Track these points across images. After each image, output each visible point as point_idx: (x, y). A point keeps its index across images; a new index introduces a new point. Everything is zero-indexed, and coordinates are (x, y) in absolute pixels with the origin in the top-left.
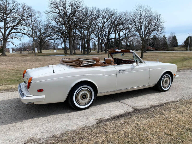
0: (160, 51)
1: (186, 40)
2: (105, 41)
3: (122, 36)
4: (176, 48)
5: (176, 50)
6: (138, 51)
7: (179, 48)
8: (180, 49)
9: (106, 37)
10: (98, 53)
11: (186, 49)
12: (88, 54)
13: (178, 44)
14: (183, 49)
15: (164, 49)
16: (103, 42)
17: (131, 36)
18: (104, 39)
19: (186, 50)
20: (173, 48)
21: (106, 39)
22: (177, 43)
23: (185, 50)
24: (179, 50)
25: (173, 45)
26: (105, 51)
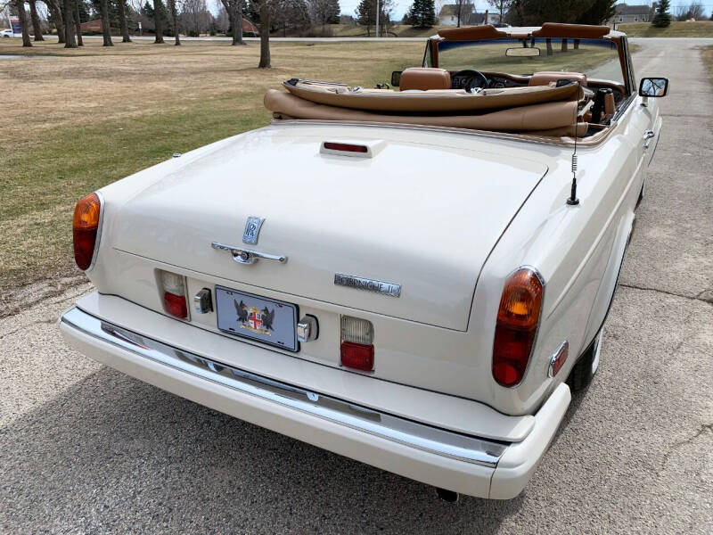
0: (285, 36)
4: (336, 28)
5: (336, 37)
6: (197, 36)
7: (345, 29)
8: (350, 32)
11: (369, 33)
13: (339, 11)
14: (358, 30)
15: (295, 28)
19: (369, 35)
20: (327, 27)
22: (336, 7)
23: (363, 35)
24: (346, 33)
25: (327, 16)
26: (57, 37)
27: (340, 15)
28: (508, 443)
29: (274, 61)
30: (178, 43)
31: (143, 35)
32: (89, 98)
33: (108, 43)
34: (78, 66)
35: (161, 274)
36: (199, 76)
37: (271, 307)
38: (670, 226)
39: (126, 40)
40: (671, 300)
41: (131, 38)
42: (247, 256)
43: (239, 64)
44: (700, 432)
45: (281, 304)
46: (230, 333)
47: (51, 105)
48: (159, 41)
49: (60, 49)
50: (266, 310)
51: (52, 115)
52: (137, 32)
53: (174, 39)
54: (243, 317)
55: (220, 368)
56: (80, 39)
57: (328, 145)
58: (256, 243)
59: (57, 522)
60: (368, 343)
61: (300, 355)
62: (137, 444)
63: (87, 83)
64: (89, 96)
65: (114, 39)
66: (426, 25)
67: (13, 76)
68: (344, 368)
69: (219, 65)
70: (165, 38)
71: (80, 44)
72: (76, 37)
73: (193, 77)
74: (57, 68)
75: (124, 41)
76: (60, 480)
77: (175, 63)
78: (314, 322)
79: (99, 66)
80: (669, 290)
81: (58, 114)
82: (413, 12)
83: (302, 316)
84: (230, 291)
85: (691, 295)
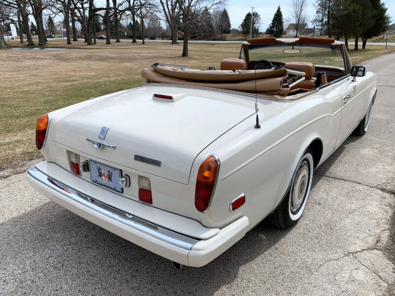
0: (200, 40)
1: (245, 20)
2: (80, 14)
3: (121, 4)
4: (228, 36)
5: (228, 40)
6: (155, 39)
7: (233, 36)
8: (235, 38)
9: (82, 4)
10: (69, 43)
11: (246, 39)
12: (42, 45)
13: (230, 27)
14: (240, 37)
15: (206, 36)
16: (77, 16)
17: (142, 5)
18: (78, 9)
20: (223, 35)
21: (83, 8)
22: (229, 25)
23: (243, 40)
24: (234, 39)
25: (224, 29)
26: (84, 39)
27: (231, 28)
28: (200, 240)
29: (190, 53)
30: (143, 43)
31: (127, 39)
32: (92, 70)
33: (108, 43)
34: (90, 54)
35: (69, 153)
36: (149, 60)
37: (111, 170)
38: (376, 148)
39: (118, 41)
40: (361, 187)
41: (120, 40)
42: (100, 145)
43: (172, 55)
44: (346, 255)
45: (115, 169)
46: (95, 182)
47: (73, 74)
48: (134, 42)
49: (84, 45)
50: (109, 172)
51: (71, 79)
52: (124, 37)
53: (142, 41)
54: (100, 175)
55: (93, 201)
56: (95, 41)
57: (156, 96)
58: (104, 139)
59: (11, 265)
60: (149, 189)
61: (124, 194)
62: (58, 235)
63: (93, 63)
64: (92, 69)
65: (111, 40)
66: (278, 35)
67: (58, 59)
68: (140, 201)
69: (162, 54)
70: (137, 40)
71: (95, 43)
72: (93, 39)
73: (146, 60)
74: (80, 55)
75: (117, 42)
76: (19, 248)
77: (140, 53)
78: (128, 178)
79: (100, 54)
80: (362, 182)
81: (75, 78)
82: (271, 27)
83: (123, 175)
84: (95, 162)
85: (372, 186)
